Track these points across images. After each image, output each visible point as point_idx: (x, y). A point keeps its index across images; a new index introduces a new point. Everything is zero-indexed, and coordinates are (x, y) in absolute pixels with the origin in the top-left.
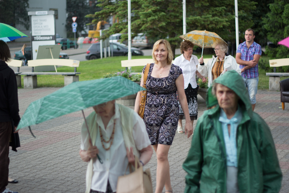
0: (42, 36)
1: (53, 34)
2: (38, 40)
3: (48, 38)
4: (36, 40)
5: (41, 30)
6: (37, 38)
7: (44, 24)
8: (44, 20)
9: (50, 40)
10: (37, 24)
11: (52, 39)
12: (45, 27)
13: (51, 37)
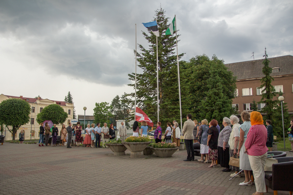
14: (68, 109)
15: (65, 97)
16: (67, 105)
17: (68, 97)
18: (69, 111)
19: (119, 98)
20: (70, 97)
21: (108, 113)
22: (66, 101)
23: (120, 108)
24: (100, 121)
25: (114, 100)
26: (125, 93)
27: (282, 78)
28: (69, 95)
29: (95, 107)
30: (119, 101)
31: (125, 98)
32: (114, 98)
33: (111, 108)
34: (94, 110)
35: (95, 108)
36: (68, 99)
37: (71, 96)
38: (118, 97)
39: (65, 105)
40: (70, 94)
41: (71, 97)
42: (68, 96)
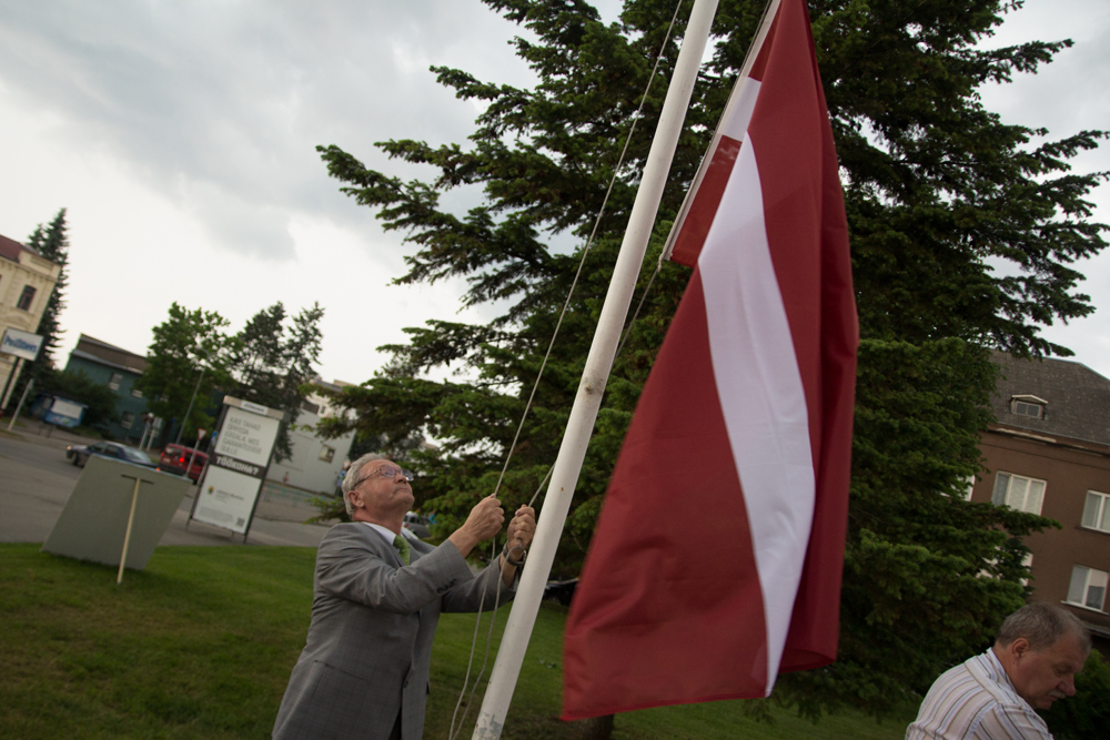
0: (236, 460)
1: (264, 463)
2: (226, 467)
3: (249, 470)
4: (220, 466)
5: (240, 445)
6: (224, 462)
7: (253, 434)
8: (256, 427)
9: (251, 475)
10: (236, 428)
11: (257, 476)
12: (251, 441)
13: (256, 470)
14: (27, 281)
15: (36, 228)
16: (25, 259)
17: (49, 231)
18: (29, 292)
19: (281, 317)
20: (61, 237)
21: (215, 364)
22: (35, 245)
23: (272, 361)
24: (167, 389)
25: (260, 318)
26: (317, 304)
27: (1052, 452)
28: (59, 224)
29: (167, 318)
30: (280, 329)
31: (312, 324)
32: (263, 311)
33: (237, 348)
34: (156, 330)
35: (165, 325)
36: (44, 240)
37: (64, 229)
38: (278, 312)
39: (17, 260)
40: (63, 222)
41: (64, 233)
42: (51, 224)
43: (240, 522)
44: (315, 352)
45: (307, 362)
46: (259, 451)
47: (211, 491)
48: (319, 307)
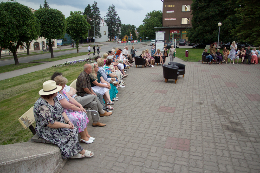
1: (164, 40)
3: (162, 41)
6: (158, 41)
7: (160, 36)
8: (161, 35)
9: (162, 42)
11: (163, 42)
12: (161, 37)
15: (40, 6)
19: (90, 7)
25: (86, 9)
26: (95, 2)
31: (96, 7)
37: (47, 4)
42: (44, 4)
43: (163, 49)
44: (99, 13)
45: (98, 15)
46: (162, 38)
47: (157, 46)
48: (96, 2)
